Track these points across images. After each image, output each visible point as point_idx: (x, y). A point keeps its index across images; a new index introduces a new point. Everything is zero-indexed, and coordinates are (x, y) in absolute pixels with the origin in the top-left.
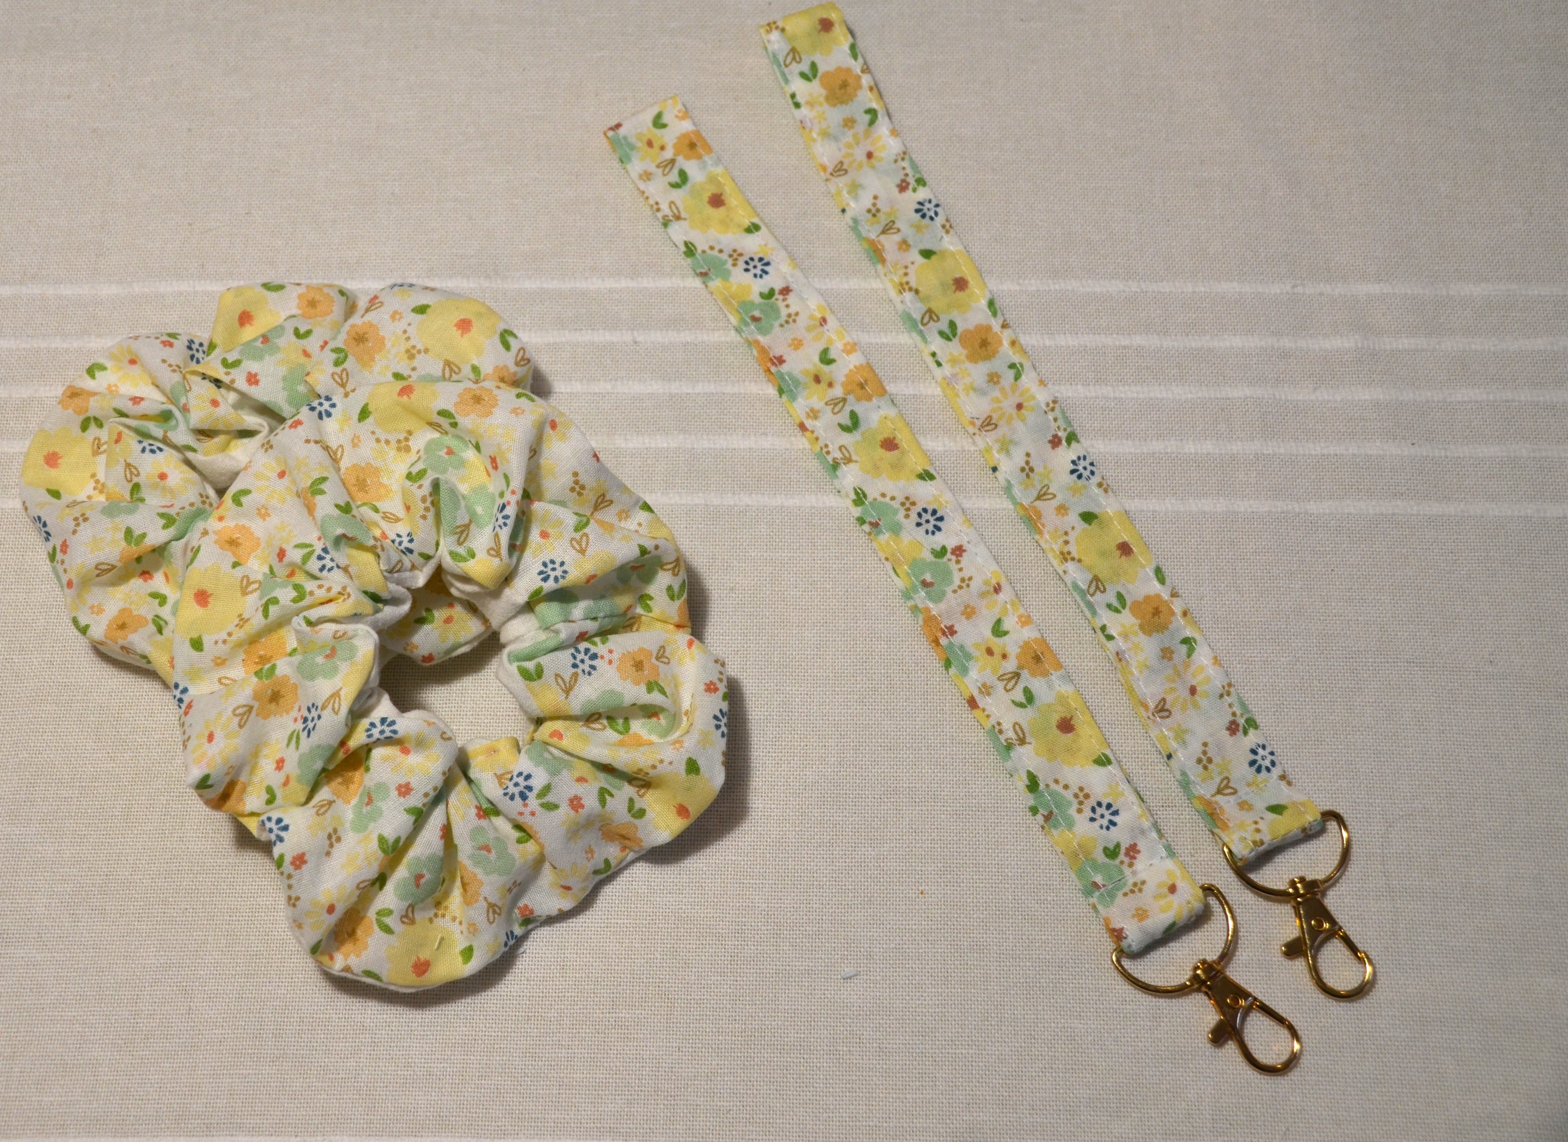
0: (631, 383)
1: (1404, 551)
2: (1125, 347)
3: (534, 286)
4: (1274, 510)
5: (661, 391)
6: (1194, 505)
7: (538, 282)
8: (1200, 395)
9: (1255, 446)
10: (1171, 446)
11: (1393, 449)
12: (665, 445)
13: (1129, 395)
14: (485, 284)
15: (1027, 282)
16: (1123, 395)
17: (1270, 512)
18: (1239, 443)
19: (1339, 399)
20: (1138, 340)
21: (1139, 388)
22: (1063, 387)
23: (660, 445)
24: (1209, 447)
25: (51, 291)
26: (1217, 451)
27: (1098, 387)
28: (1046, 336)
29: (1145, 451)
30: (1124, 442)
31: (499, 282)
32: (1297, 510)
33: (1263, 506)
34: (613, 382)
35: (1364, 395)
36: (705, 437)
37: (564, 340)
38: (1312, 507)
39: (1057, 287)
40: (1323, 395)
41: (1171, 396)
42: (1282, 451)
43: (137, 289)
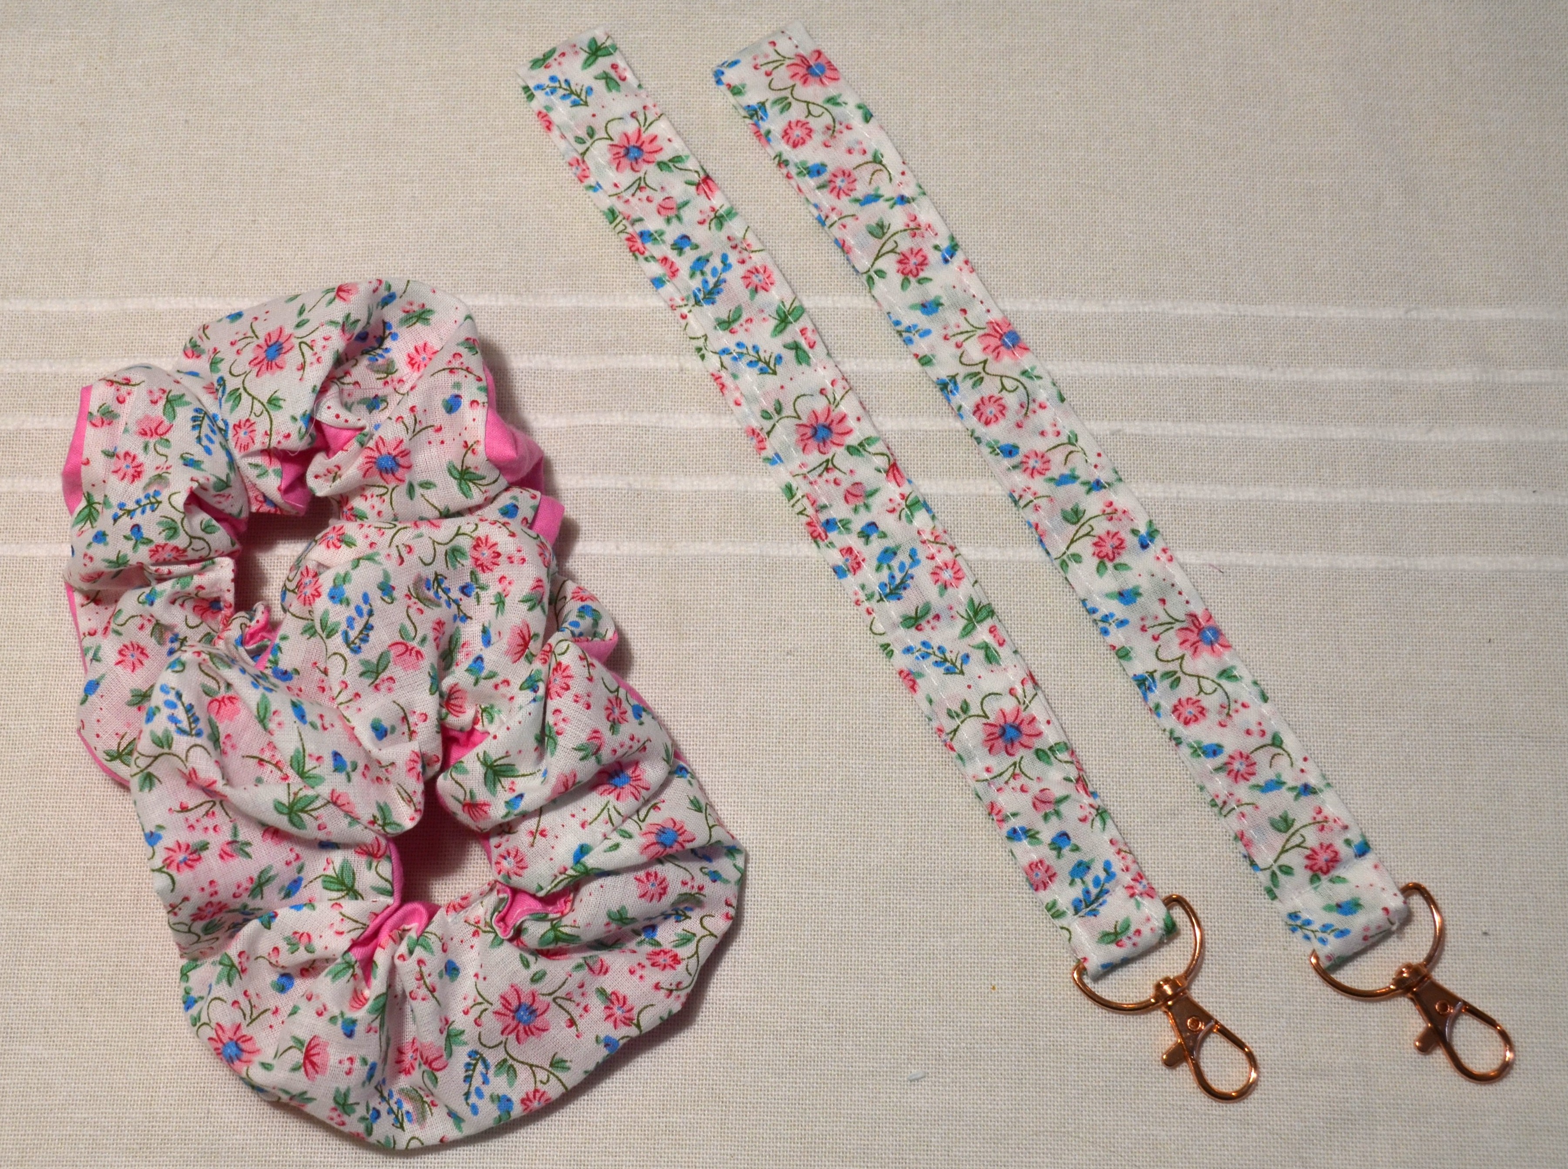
0: (676, 416)
1: (1522, 611)
2: (1219, 378)
3: (569, 305)
4: (1381, 566)
5: (710, 426)
6: (1293, 560)
7: (574, 301)
8: (1302, 435)
9: (1362, 494)
10: (1270, 492)
11: (1512, 497)
12: (715, 488)
13: (1224, 433)
14: (515, 301)
15: (1113, 302)
16: (1217, 434)
17: (1377, 568)
18: (1344, 491)
19: (1454, 439)
20: (1234, 371)
21: (1234, 426)
22: (1151, 424)
23: (709, 488)
24: (1310, 494)
25: (35, 307)
26: (1320, 499)
27: (1189, 424)
28: (1132, 365)
29: (1241, 498)
30: (1219, 487)
31: (531, 300)
32: (1407, 566)
33: (1370, 562)
34: (657, 415)
35: (1483, 435)
36: (759, 479)
37: (603, 366)
38: (1423, 563)
39: (1147, 309)
40: (1438, 435)
41: (1269, 436)
42: (1391, 500)
43: (132, 305)
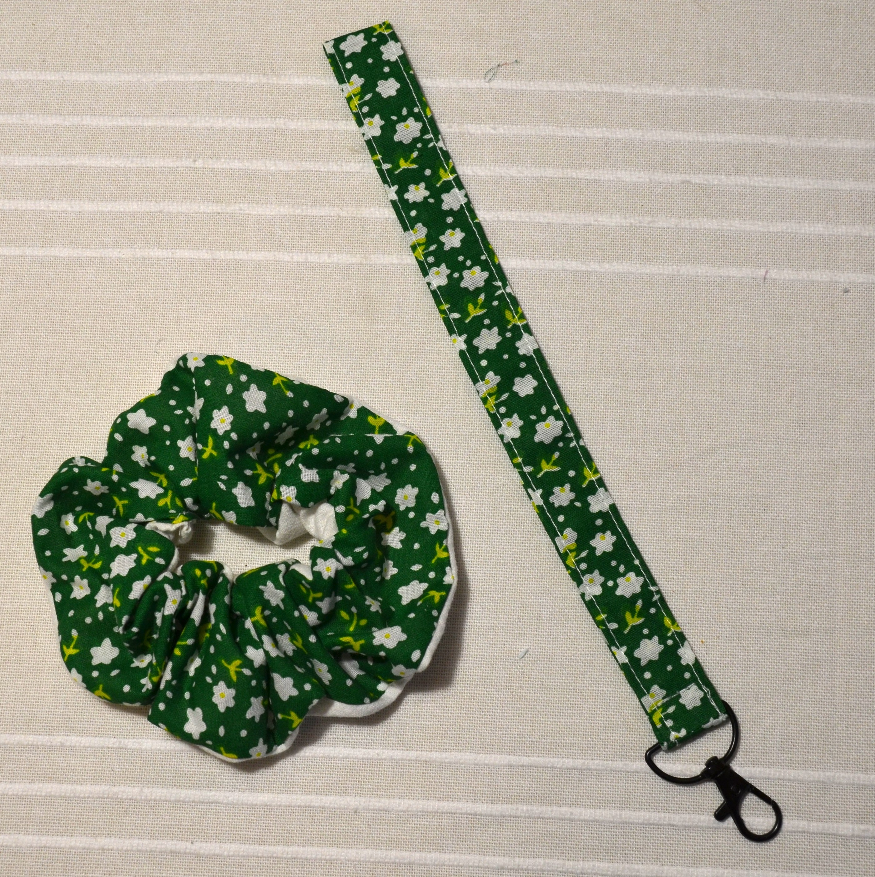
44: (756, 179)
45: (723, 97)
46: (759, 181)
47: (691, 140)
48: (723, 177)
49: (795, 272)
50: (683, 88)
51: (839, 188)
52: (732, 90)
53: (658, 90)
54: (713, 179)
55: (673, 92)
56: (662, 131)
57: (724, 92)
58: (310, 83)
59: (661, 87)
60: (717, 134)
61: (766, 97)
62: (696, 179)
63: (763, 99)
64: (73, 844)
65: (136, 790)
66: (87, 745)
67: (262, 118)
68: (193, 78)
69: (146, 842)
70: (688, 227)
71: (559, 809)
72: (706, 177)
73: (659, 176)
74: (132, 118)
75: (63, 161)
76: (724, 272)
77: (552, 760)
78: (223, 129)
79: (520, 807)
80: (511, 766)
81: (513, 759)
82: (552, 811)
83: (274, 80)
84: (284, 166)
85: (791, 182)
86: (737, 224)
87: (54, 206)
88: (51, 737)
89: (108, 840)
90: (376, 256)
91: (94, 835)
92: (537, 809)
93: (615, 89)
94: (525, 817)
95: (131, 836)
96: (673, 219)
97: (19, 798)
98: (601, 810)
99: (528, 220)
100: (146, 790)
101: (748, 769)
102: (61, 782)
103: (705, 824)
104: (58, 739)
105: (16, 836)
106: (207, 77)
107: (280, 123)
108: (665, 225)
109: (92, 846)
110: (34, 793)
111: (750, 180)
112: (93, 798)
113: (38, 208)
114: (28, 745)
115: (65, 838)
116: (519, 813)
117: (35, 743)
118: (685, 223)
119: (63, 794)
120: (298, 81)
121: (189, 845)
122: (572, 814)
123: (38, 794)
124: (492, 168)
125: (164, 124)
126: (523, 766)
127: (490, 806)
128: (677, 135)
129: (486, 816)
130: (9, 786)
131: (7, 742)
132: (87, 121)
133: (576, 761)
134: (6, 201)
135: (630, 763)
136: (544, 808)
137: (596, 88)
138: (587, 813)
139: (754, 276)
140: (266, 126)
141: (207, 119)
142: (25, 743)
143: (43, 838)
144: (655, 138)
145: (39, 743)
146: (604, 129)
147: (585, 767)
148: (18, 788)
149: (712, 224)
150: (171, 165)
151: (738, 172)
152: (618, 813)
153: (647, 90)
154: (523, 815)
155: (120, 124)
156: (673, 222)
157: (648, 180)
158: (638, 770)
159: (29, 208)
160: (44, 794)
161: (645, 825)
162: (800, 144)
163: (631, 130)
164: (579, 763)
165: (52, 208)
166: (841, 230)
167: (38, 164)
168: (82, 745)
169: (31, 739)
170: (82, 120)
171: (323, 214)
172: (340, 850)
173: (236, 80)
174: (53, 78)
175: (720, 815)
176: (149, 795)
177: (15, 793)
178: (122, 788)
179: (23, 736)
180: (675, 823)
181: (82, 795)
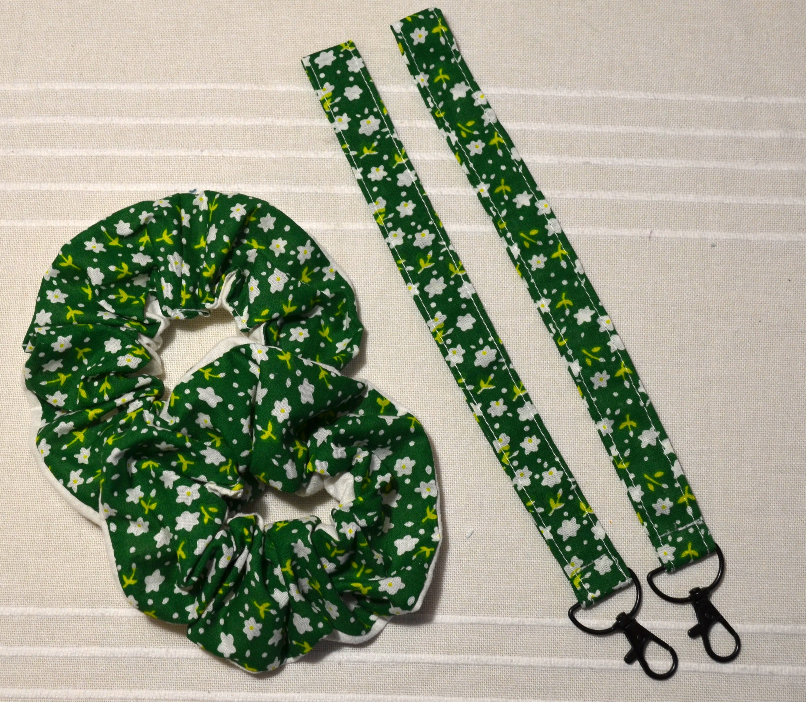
44: (641, 160)
45: (613, 98)
46: (644, 162)
47: (590, 131)
48: (615, 159)
49: (673, 232)
50: (582, 91)
51: (705, 166)
52: (620, 92)
53: (563, 93)
54: (608, 161)
55: (574, 94)
56: (567, 124)
57: (614, 94)
58: (291, 89)
59: (565, 91)
60: (610, 126)
61: (646, 97)
62: (595, 161)
63: (645, 99)
64: (112, 695)
65: (163, 650)
66: (123, 615)
67: (255, 117)
68: (200, 86)
69: (171, 692)
70: (589, 197)
71: (501, 657)
72: (602, 159)
73: (565, 159)
74: (152, 118)
75: (97, 153)
76: (619, 232)
77: (495, 618)
78: (224, 127)
79: (470, 657)
80: (462, 624)
81: (464, 618)
82: (496, 659)
83: (263, 88)
84: (272, 155)
85: (668, 162)
86: (627, 195)
87: (91, 187)
88: (94, 609)
89: (141, 691)
90: (346, 223)
91: (130, 688)
92: (484, 658)
93: (529, 92)
94: (475, 665)
95: (159, 688)
96: (578, 192)
97: (69, 659)
98: (535, 658)
99: (464, 194)
100: (171, 650)
101: (650, 622)
102: (102, 645)
103: (617, 667)
104: (99, 611)
105: (66, 690)
106: (211, 86)
107: (269, 121)
108: (572, 196)
109: (128, 697)
110: (80, 655)
111: (636, 161)
112: (128, 657)
113: (78, 189)
114: (75, 616)
115: (106, 691)
116: (470, 662)
117: (81, 614)
118: (587, 195)
119: (104, 655)
120: (282, 88)
121: (206, 694)
122: (512, 661)
123: (84, 655)
124: (436, 154)
125: (177, 123)
126: (472, 624)
127: (447, 656)
128: (579, 127)
129: (443, 664)
130: (60, 650)
131: (58, 614)
132: (116, 120)
133: (514, 618)
134: (53, 184)
135: (557, 620)
136: (490, 657)
137: (515, 91)
138: (524, 660)
139: (642, 235)
140: (257, 123)
141: (211, 118)
142: (73, 615)
143: (88, 691)
144: (562, 130)
145: (85, 614)
146: (522, 123)
147: (521, 624)
148: (67, 651)
149: (608, 195)
150: (183, 154)
151: (627, 155)
152: (548, 659)
153: (554, 93)
154: (473, 663)
155: (143, 123)
156: (578, 194)
157: (557, 162)
158: (564, 625)
159: (71, 189)
160: (88, 655)
161: (571, 668)
162: (674, 133)
163: (543, 123)
164: (516, 620)
165: (89, 189)
166: (708, 199)
167: (78, 155)
168: (119, 615)
169: (77, 611)
170: (112, 120)
171: (304, 191)
172: (328, 695)
173: (233, 88)
174: (89, 88)
175: (629, 659)
176: (173, 654)
177: (65, 655)
178: (151, 649)
179: (71, 609)
180: (593, 667)
181: (120, 656)
